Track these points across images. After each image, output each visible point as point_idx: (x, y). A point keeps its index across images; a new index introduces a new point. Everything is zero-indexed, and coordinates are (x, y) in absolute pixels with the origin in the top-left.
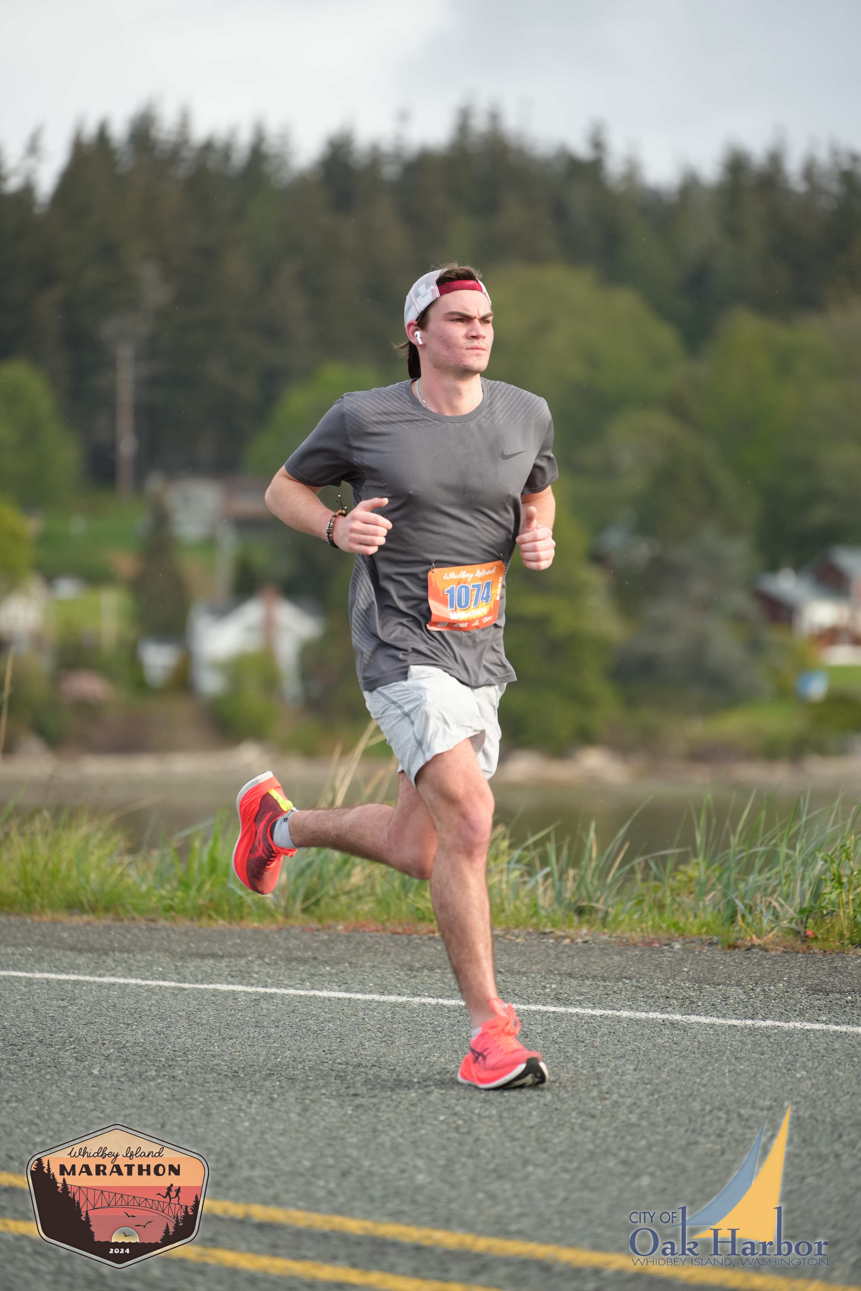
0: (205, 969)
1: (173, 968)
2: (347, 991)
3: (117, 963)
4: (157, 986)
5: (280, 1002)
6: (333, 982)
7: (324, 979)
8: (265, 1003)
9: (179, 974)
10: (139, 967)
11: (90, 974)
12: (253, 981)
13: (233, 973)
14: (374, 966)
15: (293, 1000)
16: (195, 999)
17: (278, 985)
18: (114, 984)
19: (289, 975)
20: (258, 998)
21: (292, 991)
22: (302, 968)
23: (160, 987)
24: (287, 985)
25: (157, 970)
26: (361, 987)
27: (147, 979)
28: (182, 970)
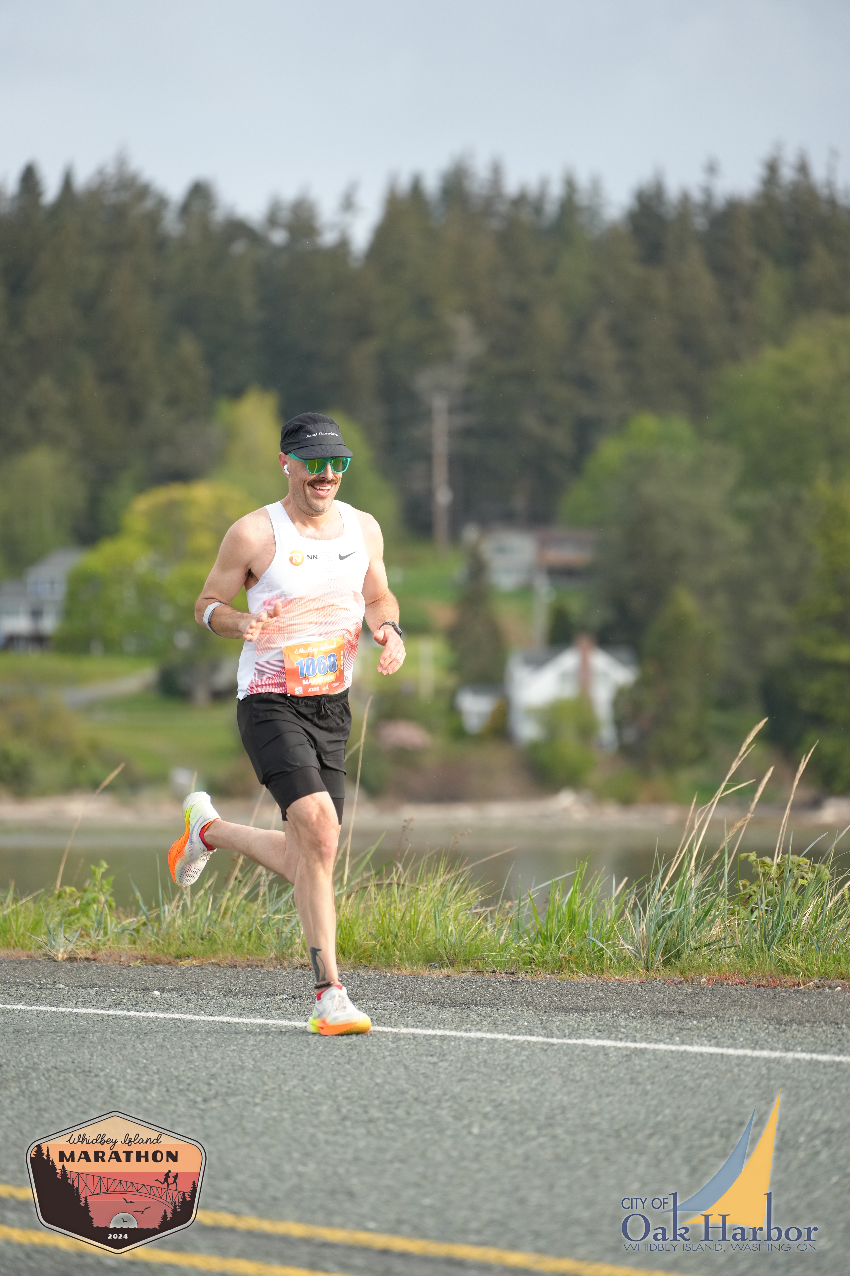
0: (570, 1023)
1: (540, 1022)
2: (717, 1045)
3: (480, 1017)
4: (525, 1041)
5: (652, 1057)
6: (703, 1036)
7: (693, 1033)
8: (637, 1058)
9: (545, 1028)
10: (503, 1021)
11: (456, 1029)
12: (620, 1036)
13: (600, 1027)
14: (741, 1020)
15: (665, 1056)
16: (566, 1055)
17: (647, 1039)
18: (481, 1040)
19: (657, 1029)
20: (628, 1053)
21: (662, 1046)
22: (668, 1022)
23: (529, 1043)
24: (656, 1039)
25: (523, 1025)
26: (731, 1041)
27: (514, 1034)
28: (548, 1024)
